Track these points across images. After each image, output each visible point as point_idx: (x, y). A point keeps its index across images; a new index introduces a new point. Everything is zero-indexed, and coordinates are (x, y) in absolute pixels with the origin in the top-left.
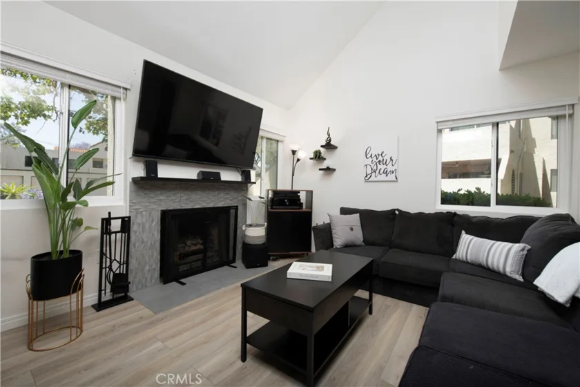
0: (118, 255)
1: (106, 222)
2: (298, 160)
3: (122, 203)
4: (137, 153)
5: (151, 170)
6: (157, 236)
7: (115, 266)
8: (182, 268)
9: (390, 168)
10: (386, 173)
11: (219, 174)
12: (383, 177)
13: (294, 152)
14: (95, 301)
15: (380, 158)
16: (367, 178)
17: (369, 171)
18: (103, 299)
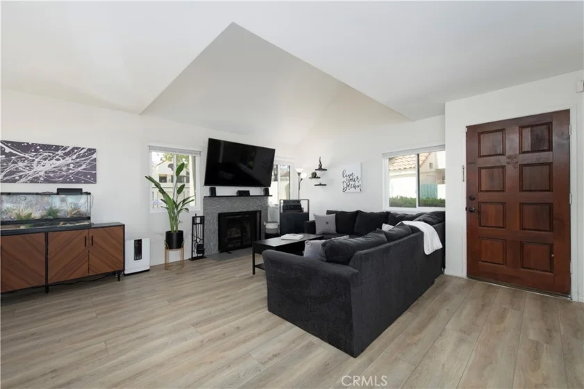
0: (200, 235)
1: (194, 218)
2: (302, 179)
3: (199, 209)
4: (207, 183)
5: (213, 192)
6: (217, 227)
7: (198, 240)
8: (230, 246)
9: (357, 184)
10: (355, 187)
11: (249, 191)
12: (353, 190)
13: (299, 174)
14: (190, 257)
15: (351, 177)
16: (344, 190)
17: (345, 186)
18: (194, 256)
